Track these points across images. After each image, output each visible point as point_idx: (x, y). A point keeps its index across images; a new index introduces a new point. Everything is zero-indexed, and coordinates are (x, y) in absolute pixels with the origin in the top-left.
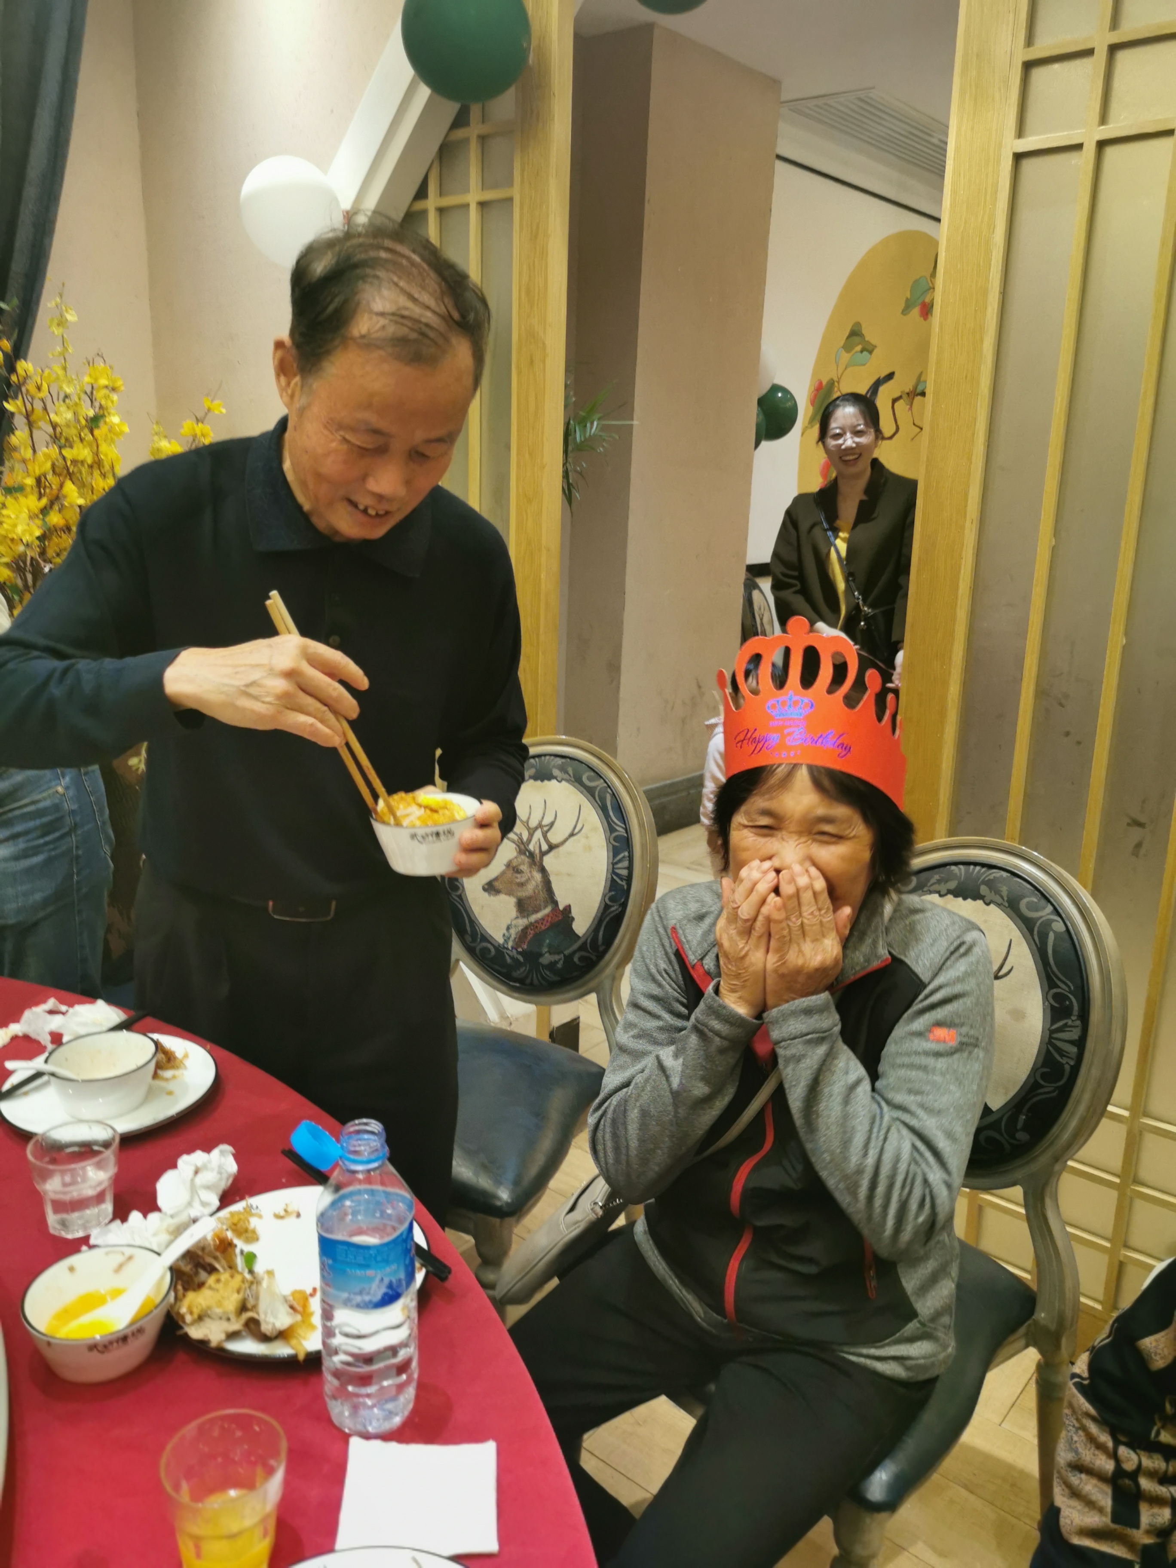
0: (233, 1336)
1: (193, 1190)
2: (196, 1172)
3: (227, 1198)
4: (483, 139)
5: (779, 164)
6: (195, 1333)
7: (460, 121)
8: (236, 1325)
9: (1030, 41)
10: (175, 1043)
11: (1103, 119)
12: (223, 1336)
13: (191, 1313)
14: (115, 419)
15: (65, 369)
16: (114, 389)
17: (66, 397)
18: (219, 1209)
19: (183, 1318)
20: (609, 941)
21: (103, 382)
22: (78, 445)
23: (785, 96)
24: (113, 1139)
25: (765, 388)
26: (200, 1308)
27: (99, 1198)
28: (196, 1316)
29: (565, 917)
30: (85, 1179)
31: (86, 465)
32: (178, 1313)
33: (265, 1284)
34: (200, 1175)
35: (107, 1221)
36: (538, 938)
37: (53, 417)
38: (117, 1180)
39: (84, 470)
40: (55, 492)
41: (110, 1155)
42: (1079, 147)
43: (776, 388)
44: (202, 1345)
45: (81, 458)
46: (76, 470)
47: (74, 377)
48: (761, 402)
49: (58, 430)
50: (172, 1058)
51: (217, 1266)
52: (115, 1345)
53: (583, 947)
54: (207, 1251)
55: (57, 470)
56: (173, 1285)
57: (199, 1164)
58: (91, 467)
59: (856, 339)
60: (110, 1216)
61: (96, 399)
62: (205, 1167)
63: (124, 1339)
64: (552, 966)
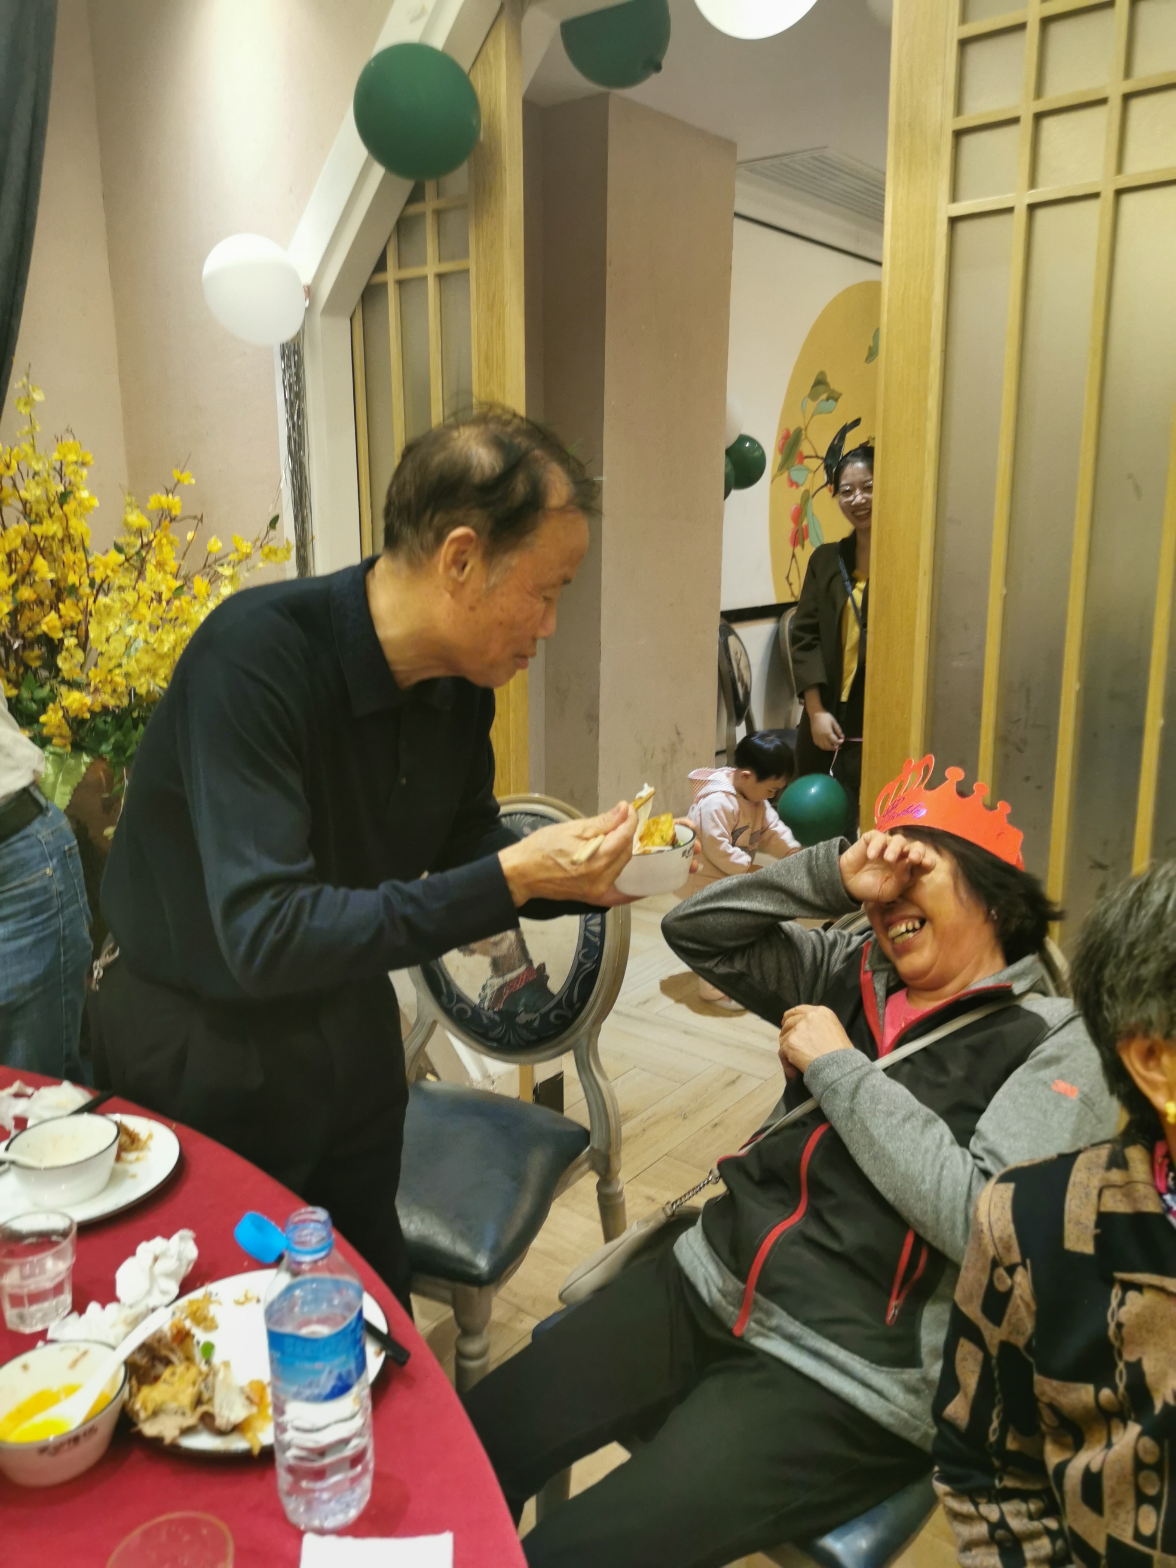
0: (187, 1431)
1: (152, 1278)
2: (156, 1259)
3: (187, 1286)
4: (439, 213)
5: (738, 222)
6: (150, 1429)
7: (416, 196)
8: (191, 1420)
9: (959, 110)
10: (139, 1124)
11: (1033, 183)
12: (176, 1432)
13: (145, 1408)
14: (84, 494)
15: (33, 446)
16: (84, 464)
17: (36, 474)
18: (179, 1297)
19: (137, 1414)
20: (584, 997)
21: (72, 457)
22: (47, 522)
23: (740, 157)
24: (70, 1228)
25: (733, 439)
26: (154, 1405)
27: (58, 1290)
28: (150, 1411)
29: (540, 976)
30: (43, 1271)
31: (56, 540)
32: (132, 1409)
33: (221, 1376)
34: (159, 1263)
35: (66, 1312)
36: (514, 997)
37: (23, 493)
38: (76, 1271)
39: (55, 545)
40: (26, 567)
41: (67, 1245)
42: (1010, 210)
43: (743, 439)
44: (157, 1441)
45: (50, 533)
46: (47, 545)
47: (42, 454)
48: (728, 452)
49: (28, 506)
50: (136, 1140)
51: (174, 1358)
52: (66, 1447)
53: (558, 1005)
54: (163, 1342)
55: (28, 545)
56: (127, 1378)
57: (158, 1252)
58: (62, 541)
59: (821, 388)
60: (69, 1308)
61: (65, 474)
62: (164, 1254)
63: (75, 1440)
64: (528, 1025)
